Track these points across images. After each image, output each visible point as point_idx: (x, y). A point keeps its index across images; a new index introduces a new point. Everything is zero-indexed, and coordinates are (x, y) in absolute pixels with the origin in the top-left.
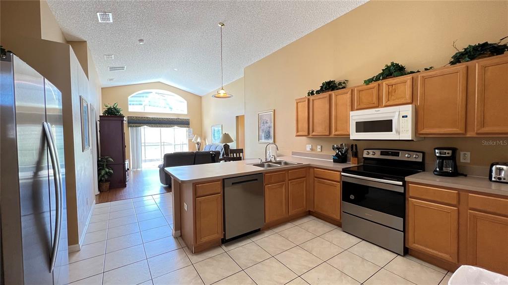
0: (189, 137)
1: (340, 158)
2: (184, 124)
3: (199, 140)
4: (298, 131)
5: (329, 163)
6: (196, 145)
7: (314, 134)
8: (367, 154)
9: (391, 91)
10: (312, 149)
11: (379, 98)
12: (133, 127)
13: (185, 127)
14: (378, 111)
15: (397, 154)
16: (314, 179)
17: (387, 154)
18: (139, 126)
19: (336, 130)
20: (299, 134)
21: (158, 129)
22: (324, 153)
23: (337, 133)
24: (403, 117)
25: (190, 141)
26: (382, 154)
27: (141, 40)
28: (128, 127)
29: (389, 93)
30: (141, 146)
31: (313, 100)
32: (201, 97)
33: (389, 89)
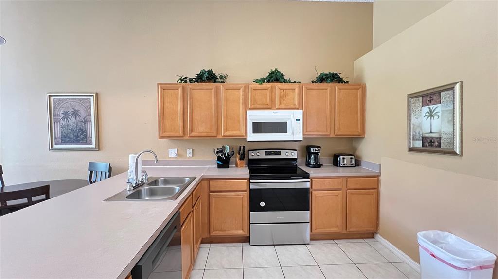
1: (224, 162)
4: (164, 130)
5: (211, 170)
7: (193, 134)
8: (252, 155)
9: (283, 96)
10: (178, 155)
11: (273, 101)
14: (276, 113)
15: (279, 154)
16: (209, 194)
17: (270, 154)
19: (226, 130)
20: (164, 135)
22: (196, 158)
23: (227, 134)
24: (297, 120)
26: (266, 154)
29: (281, 97)
31: (191, 90)
33: (281, 92)
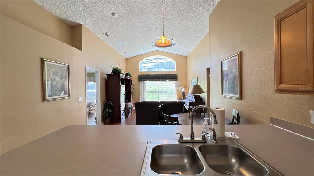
0: (177, 88)
2: (173, 78)
3: (183, 90)
6: (182, 94)
12: (141, 81)
13: (174, 80)
18: (145, 81)
21: (157, 82)
25: (177, 90)
27: (113, 14)
28: (139, 81)
30: (146, 93)
32: (186, 57)
